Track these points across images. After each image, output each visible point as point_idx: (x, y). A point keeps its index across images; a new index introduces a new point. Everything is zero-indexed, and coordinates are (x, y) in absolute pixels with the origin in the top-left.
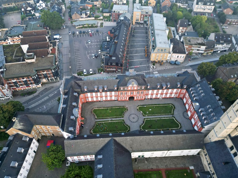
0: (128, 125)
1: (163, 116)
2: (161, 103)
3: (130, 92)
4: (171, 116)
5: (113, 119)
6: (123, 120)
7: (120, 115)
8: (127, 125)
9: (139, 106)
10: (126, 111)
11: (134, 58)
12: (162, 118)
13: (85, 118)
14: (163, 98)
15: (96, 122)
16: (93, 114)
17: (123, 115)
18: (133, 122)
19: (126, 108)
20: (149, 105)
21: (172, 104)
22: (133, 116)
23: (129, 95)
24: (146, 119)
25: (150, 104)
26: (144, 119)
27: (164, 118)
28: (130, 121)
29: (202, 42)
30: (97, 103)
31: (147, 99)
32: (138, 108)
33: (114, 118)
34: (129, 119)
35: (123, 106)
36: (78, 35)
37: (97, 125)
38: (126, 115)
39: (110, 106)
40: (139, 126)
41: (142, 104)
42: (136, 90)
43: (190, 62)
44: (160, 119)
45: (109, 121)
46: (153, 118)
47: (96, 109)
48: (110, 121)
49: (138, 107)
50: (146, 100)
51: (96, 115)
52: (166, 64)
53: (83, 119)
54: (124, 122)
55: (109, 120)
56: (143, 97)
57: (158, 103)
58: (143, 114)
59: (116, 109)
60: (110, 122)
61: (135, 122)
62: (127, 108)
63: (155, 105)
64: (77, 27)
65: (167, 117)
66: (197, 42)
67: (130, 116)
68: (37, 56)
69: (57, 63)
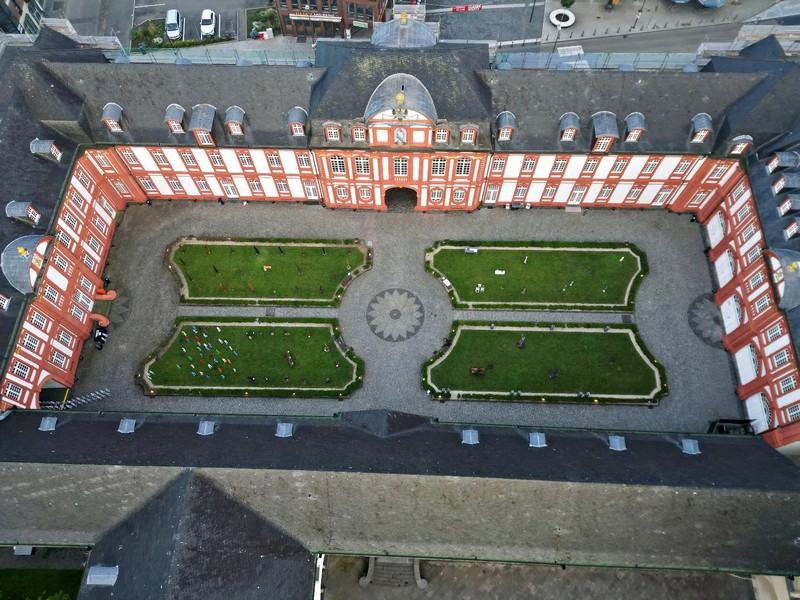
0: (358, 352)
1: (566, 317)
2: (568, 239)
3: (385, 160)
4: (618, 318)
5: (279, 312)
6: (334, 322)
7: (322, 292)
8: (350, 354)
9: (436, 244)
10: (361, 269)
12: (561, 325)
14: (586, 207)
16: (174, 272)
17: (341, 291)
18: (390, 338)
19: (364, 251)
20: (495, 244)
21: (631, 246)
22: (395, 301)
23: (386, 176)
24: (465, 328)
26: (456, 324)
27: (571, 325)
28: (373, 328)
30: (205, 211)
31: (490, 207)
32: (430, 257)
33: (287, 304)
34: (370, 319)
35: (347, 242)
37: (182, 339)
38: (358, 292)
39: (276, 235)
40: (416, 364)
41: (455, 237)
42: (423, 150)
44: (547, 330)
45: (252, 320)
46: (504, 324)
47: (194, 242)
48: (262, 320)
49: (430, 250)
50: (484, 211)
51: (189, 279)
52: (637, 4)
53: (112, 295)
54: (338, 335)
55: (255, 314)
56: (468, 193)
57: (551, 236)
58: (451, 294)
59: (304, 252)
60: (256, 324)
61: (400, 338)
62: (370, 250)
63: (533, 244)
65: (588, 326)
67: (375, 301)
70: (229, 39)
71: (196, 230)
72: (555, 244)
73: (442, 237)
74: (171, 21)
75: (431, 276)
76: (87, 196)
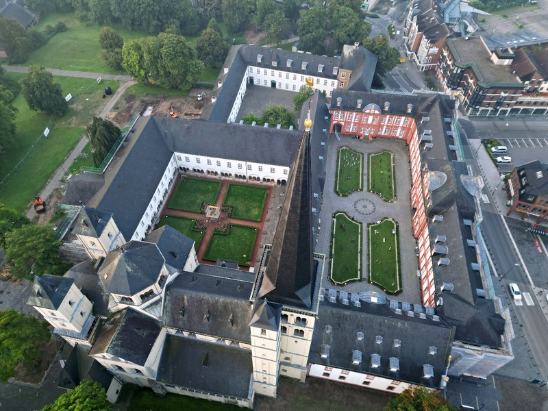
1: (365, 259)
4: (365, 276)
5: (365, 178)
6: (362, 190)
8: (350, 194)
10: (384, 198)
12: (361, 255)
13: (371, 142)
15: (363, 154)
16: (380, 152)
17: (374, 192)
18: (356, 204)
21: (401, 291)
22: (370, 207)
24: (360, 226)
26: (361, 223)
28: (360, 200)
30: (405, 158)
33: (368, 179)
34: (363, 200)
37: (356, 154)
41: (400, 228)
46: (361, 238)
47: (392, 156)
51: (377, 156)
53: (371, 139)
54: (357, 190)
55: (365, 171)
59: (390, 183)
60: (361, 171)
61: (355, 207)
62: (392, 202)
65: (361, 264)
67: (370, 201)
68: (511, 66)
69: (503, 94)
70: (497, 166)
71: (397, 157)
72: (399, 262)
73: (400, 225)
74: (500, 147)
75: (382, 218)
76: (401, 125)
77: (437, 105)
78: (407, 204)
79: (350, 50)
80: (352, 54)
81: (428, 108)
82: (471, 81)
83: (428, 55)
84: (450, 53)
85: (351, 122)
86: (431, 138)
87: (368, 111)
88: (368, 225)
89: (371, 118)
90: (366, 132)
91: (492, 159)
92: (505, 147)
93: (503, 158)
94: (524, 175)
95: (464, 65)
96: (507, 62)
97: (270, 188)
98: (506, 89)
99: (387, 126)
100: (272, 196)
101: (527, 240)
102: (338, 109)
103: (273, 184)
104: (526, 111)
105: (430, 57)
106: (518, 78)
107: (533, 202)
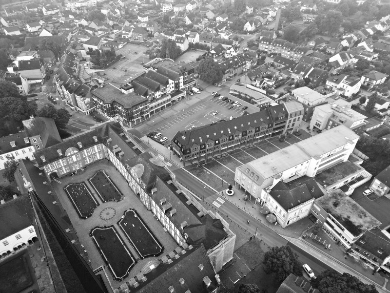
1: (129, 246)
4: (137, 257)
5: (96, 195)
6: (99, 205)
7: (105, 198)
8: (92, 212)
9: (133, 209)
10: (116, 200)
11: (230, 164)
13: (84, 171)
14: (168, 232)
15: (84, 182)
16: (94, 174)
17: (107, 201)
21: (163, 248)
22: (111, 211)
24: (113, 228)
25: (146, 221)
26: (112, 226)
28: (102, 212)
29: (361, 226)
30: (113, 169)
31: (152, 212)
32: (128, 210)
33: (98, 195)
34: (104, 210)
35: (122, 194)
36: (218, 100)
37: (79, 185)
38: (110, 204)
39: (115, 182)
40: (97, 225)
41: (138, 211)
43: (300, 238)
46: (119, 235)
47: (104, 173)
48: (91, 193)
49: (130, 209)
51: (94, 177)
52: (255, 205)
53: (83, 170)
54: (96, 207)
58: (120, 220)
61: (102, 218)
62: (122, 199)
63: (147, 227)
64: (231, 92)
65: (130, 252)
66: (349, 217)
67: (109, 208)
68: (135, 92)
69: (140, 108)
70: (163, 145)
71: (107, 171)
73: (136, 209)
74: (158, 135)
75: (123, 214)
76: (97, 151)
77: (110, 129)
78: (132, 194)
79: (29, 123)
80: (32, 125)
81: (107, 133)
82: (120, 108)
83: (86, 105)
84: (98, 98)
85: (62, 167)
86: (120, 149)
87: (69, 154)
88: (118, 224)
89: (74, 157)
90: (77, 167)
91: (158, 142)
92: (160, 133)
93: (163, 139)
94: (178, 142)
95: (110, 101)
96: (131, 90)
97: (25, 251)
98: (140, 104)
99: (88, 156)
100: (31, 256)
101: (200, 172)
102: (46, 163)
103: (26, 247)
104: (157, 111)
105: (88, 105)
106: (142, 96)
107: (190, 152)
